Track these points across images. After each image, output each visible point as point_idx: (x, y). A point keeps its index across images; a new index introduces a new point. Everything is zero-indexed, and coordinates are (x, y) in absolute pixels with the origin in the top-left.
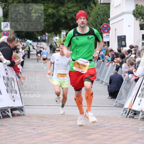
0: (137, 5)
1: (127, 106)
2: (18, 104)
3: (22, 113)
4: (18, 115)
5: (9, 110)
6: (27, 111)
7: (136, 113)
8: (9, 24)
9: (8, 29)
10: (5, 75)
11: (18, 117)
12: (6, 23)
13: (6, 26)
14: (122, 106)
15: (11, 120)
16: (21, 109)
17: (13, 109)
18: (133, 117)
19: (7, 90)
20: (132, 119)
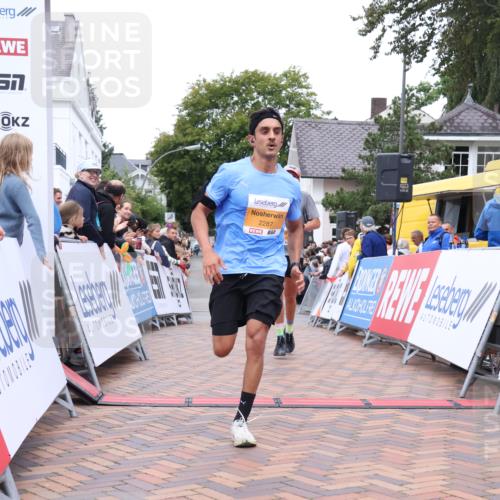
0: (326, 194)
1: (314, 313)
2: (185, 310)
3: (189, 320)
4: (185, 323)
5: (174, 317)
6: (195, 318)
7: (326, 321)
8: (174, 214)
9: (173, 220)
10: (169, 275)
11: (187, 326)
12: (170, 214)
13: (171, 217)
14: (308, 312)
15: (177, 329)
16: (188, 316)
17: (179, 316)
18: (321, 327)
19: (172, 294)
20: (320, 329)
